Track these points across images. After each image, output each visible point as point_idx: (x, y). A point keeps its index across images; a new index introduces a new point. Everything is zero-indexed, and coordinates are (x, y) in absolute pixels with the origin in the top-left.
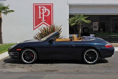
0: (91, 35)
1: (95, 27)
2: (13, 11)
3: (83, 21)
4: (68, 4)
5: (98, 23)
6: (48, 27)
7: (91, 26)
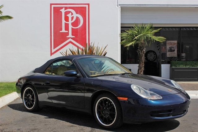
0: (162, 65)
1: (171, 50)
2: (9, 17)
3: (150, 38)
4: (120, 5)
5: (176, 42)
6: (80, 50)
7: (164, 48)
